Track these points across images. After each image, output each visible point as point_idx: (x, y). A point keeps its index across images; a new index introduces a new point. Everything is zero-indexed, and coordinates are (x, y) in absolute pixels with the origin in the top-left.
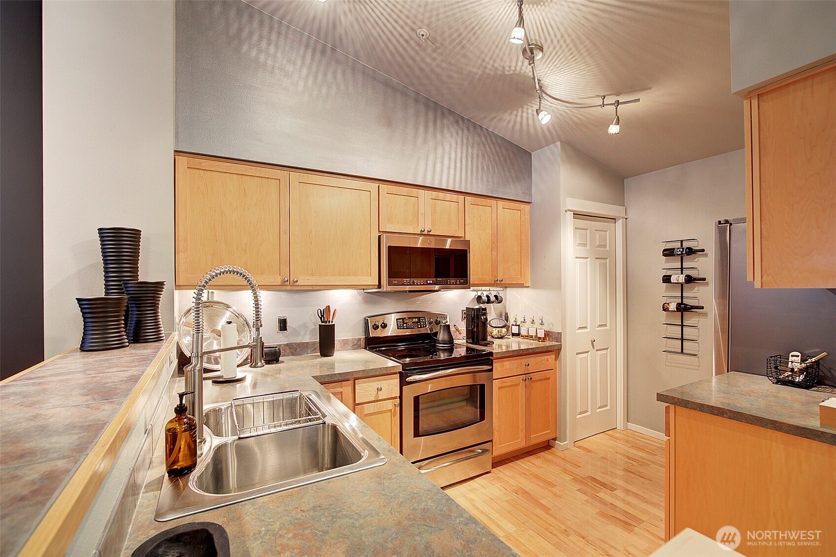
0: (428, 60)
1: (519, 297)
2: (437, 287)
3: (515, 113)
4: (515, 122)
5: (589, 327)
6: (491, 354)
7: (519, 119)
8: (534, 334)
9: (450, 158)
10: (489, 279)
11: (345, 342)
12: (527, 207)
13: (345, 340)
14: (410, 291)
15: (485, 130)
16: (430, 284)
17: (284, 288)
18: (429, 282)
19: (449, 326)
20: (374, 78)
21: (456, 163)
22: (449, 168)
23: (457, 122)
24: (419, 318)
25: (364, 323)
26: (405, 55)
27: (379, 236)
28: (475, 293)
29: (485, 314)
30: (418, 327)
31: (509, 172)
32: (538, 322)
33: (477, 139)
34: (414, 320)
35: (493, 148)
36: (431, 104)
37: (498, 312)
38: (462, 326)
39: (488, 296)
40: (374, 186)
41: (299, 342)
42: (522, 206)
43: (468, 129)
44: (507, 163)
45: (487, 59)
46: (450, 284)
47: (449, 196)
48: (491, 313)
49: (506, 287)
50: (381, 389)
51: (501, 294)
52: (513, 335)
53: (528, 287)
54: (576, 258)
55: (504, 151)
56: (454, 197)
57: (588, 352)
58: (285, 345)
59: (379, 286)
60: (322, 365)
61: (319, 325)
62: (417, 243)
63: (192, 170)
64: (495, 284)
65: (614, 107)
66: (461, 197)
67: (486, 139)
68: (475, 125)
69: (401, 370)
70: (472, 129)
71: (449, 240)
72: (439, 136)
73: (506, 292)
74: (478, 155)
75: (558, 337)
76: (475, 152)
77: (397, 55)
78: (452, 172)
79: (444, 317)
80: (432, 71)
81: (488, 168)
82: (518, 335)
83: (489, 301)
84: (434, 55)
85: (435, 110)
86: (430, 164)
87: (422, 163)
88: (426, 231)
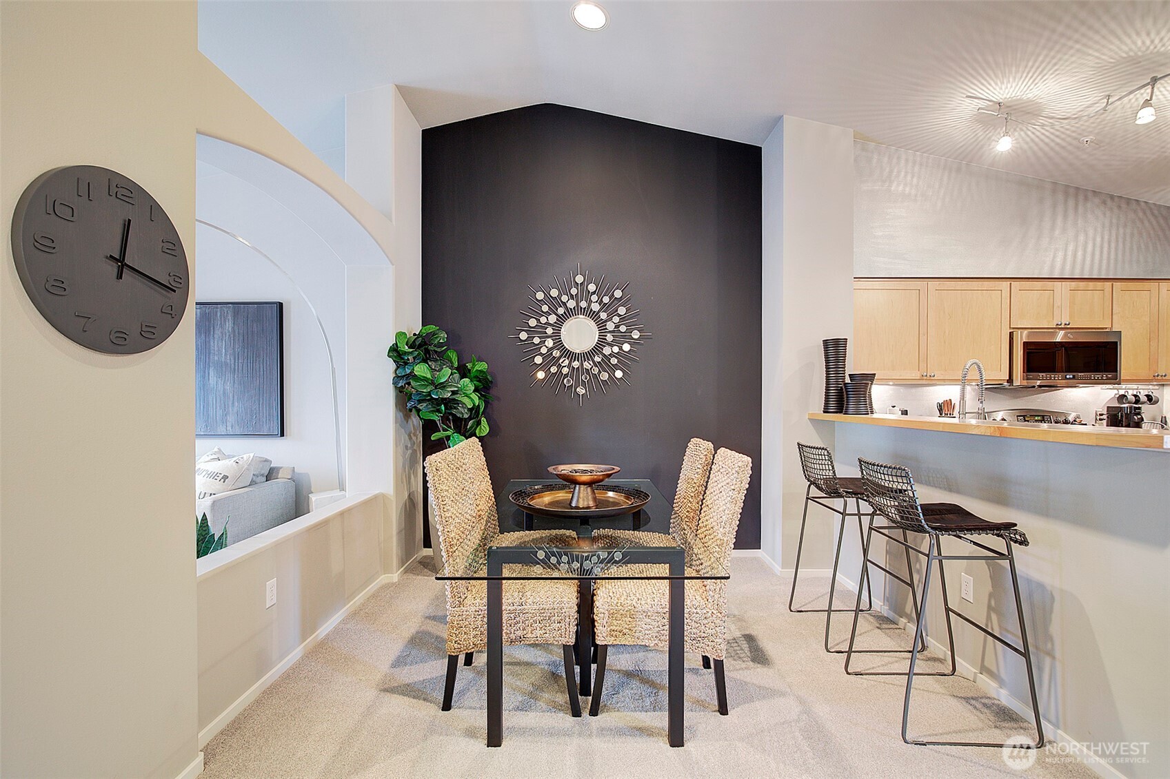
0: (1084, 157)
10: (1144, 375)
15: (1143, 204)
16: (1070, 379)
18: (1068, 377)
22: (1093, 254)
23: (1104, 203)
24: (1043, 416)
27: (1010, 333)
28: (1115, 392)
29: (1141, 413)
33: (1132, 216)
34: (1036, 418)
35: (1154, 223)
36: (1072, 191)
39: (1135, 396)
40: (1006, 284)
43: (1119, 207)
46: (1094, 379)
47: (1092, 284)
56: (1099, 284)
59: (1010, 380)
64: (1153, 380)
66: (1108, 284)
67: (1145, 213)
68: (1129, 201)
70: (1124, 206)
72: (1080, 222)
73: (1163, 391)
74: (1132, 234)
78: (1097, 257)
80: (1084, 164)
83: (1138, 401)
84: (1095, 152)
85: (1076, 196)
86: (1070, 253)
87: (1060, 255)
88: (1063, 324)
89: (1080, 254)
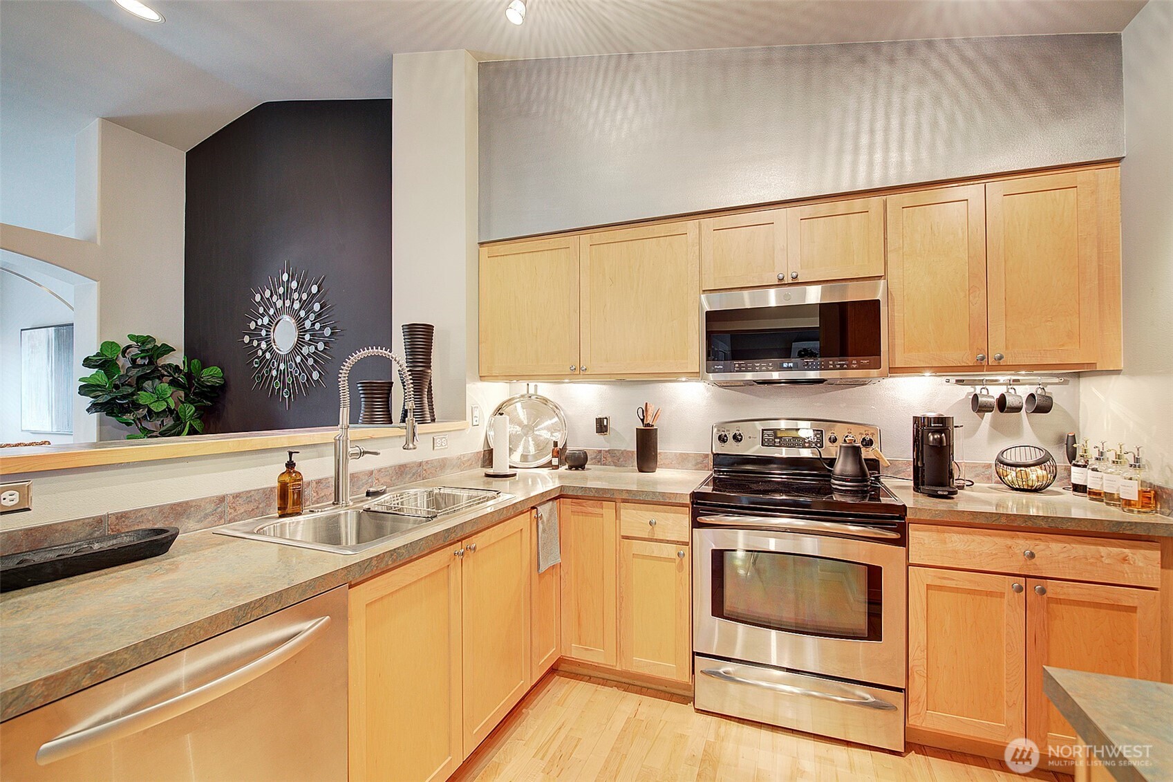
10: (958, 358)
11: (683, 457)
12: (1105, 171)
13: (684, 454)
16: (789, 369)
18: (785, 365)
19: (858, 448)
28: (967, 389)
40: (693, 223)
41: (623, 449)
42: (1086, 174)
46: (833, 369)
47: (842, 205)
50: (656, 523)
51: (1052, 392)
53: (1119, 372)
56: (858, 202)
58: (606, 452)
60: (639, 482)
61: (638, 428)
63: (491, 259)
66: (876, 200)
69: (689, 502)
82: (1084, 489)
88: (788, 278)
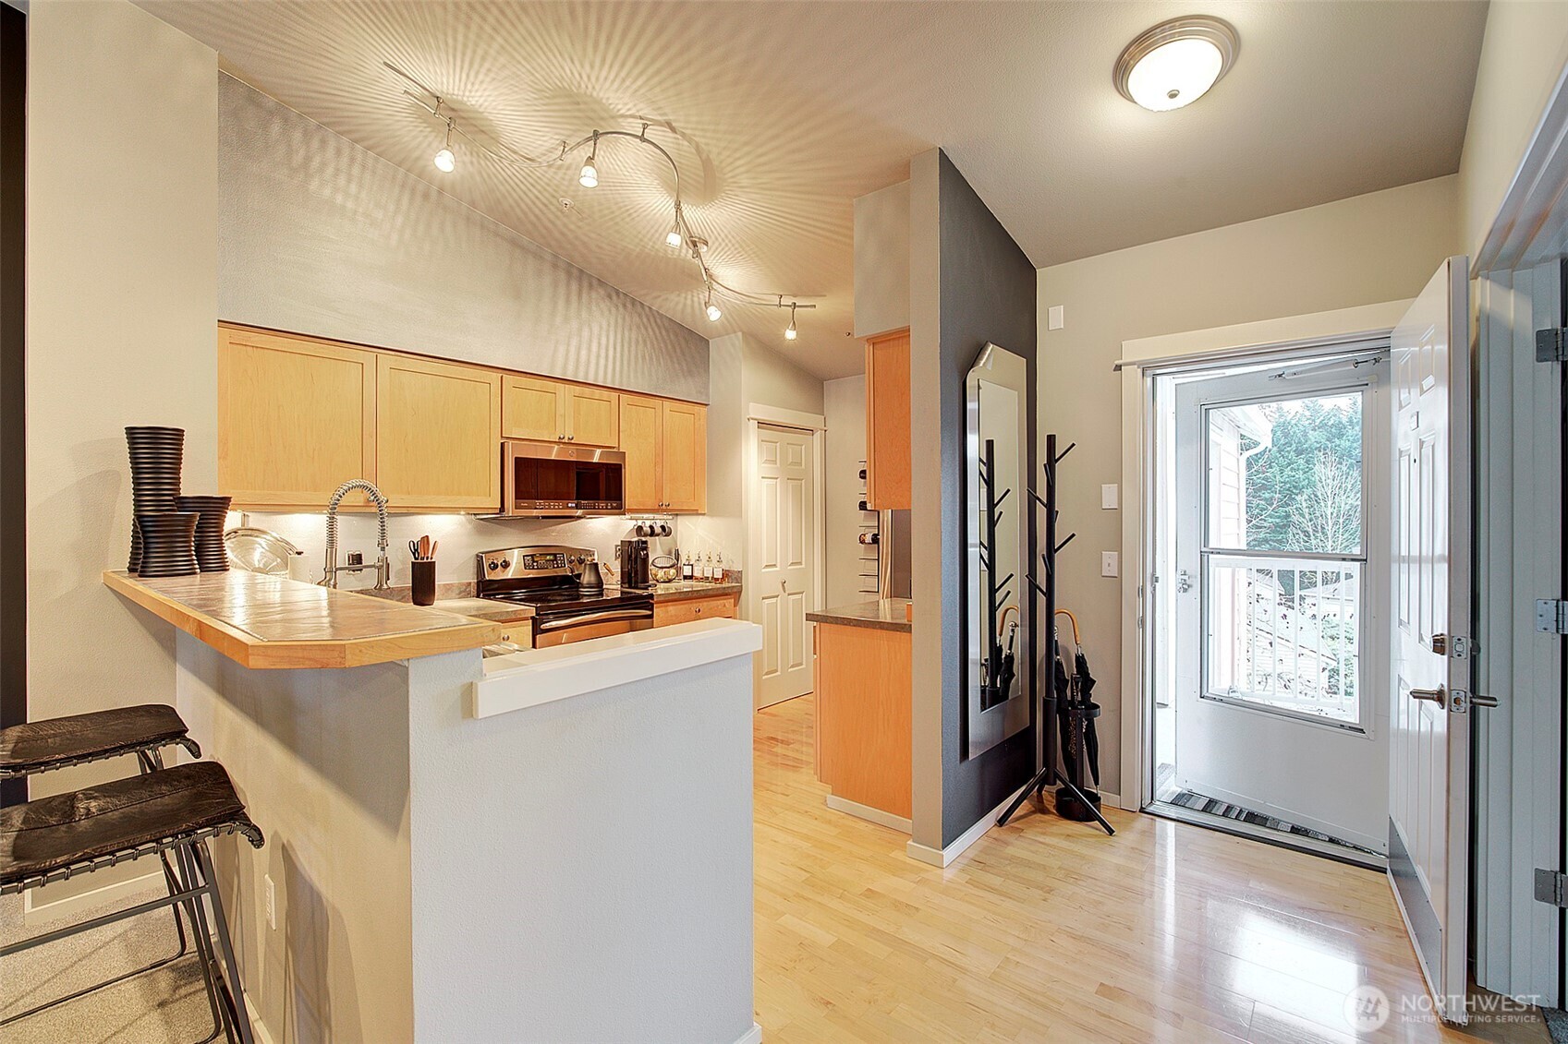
0: (572, 227)
1: (693, 528)
2: (579, 512)
3: (683, 295)
4: (685, 305)
5: (778, 565)
6: (651, 596)
7: (689, 302)
8: (710, 576)
9: (599, 344)
10: (651, 504)
11: (448, 588)
12: (704, 409)
13: (449, 584)
14: (544, 517)
15: (647, 309)
16: (572, 508)
17: (368, 510)
18: (570, 505)
19: (596, 564)
20: (497, 234)
21: (607, 350)
22: (598, 356)
23: (610, 297)
24: (555, 555)
25: (476, 561)
26: (542, 217)
27: (502, 444)
28: (634, 522)
29: (646, 549)
30: (554, 567)
31: (679, 364)
32: (715, 559)
33: (636, 319)
34: (548, 557)
35: (657, 332)
36: (575, 272)
37: (666, 549)
38: (616, 567)
39: (651, 527)
40: (496, 376)
42: (697, 408)
43: (624, 306)
44: (675, 352)
45: (646, 240)
46: (599, 508)
47: (597, 392)
48: (655, 550)
49: (677, 515)
50: (508, 637)
51: (670, 524)
52: (685, 577)
53: (704, 514)
54: (763, 478)
55: (672, 337)
56: (605, 393)
57: (777, 596)
59: (502, 509)
61: (412, 563)
62: (551, 454)
63: (235, 346)
64: (659, 510)
65: (790, 309)
66: (615, 395)
67: (648, 319)
68: (633, 301)
69: (534, 615)
70: (629, 306)
71: (598, 452)
72: (584, 314)
73: (676, 521)
74: (637, 341)
75: (738, 576)
76: (633, 336)
77: (530, 214)
78: (602, 362)
79: (590, 553)
80: (577, 238)
81: (651, 359)
82: (691, 577)
83: (653, 534)
84: (580, 224)
85: (580, 280)
86: (573, 350)
87: (562, 349)
88: (566, 438)
89: (584, 352)
